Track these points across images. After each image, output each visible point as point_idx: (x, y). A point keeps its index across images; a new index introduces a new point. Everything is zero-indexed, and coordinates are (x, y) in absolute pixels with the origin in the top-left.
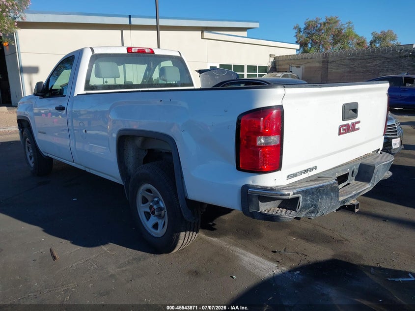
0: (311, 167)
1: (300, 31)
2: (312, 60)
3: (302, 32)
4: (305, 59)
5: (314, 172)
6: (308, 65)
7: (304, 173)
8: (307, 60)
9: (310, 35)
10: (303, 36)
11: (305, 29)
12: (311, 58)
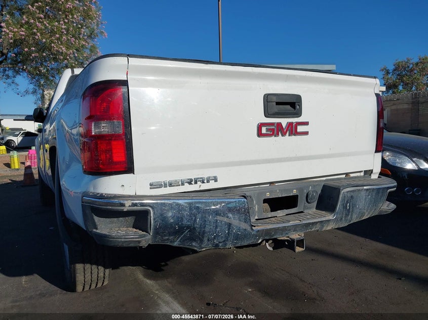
0: (205, 176)
1: (388, 73)
2: (398, 101)
3: (391, 74)
4: (390, 100)
5: (212, 185)
6: (394, 107)
7: (190, 183)
8: (392, 102)
9: (401, 77)
10: (392, 78)
11: (395, 70)
12: (398, 100)
